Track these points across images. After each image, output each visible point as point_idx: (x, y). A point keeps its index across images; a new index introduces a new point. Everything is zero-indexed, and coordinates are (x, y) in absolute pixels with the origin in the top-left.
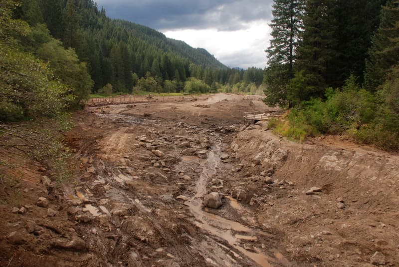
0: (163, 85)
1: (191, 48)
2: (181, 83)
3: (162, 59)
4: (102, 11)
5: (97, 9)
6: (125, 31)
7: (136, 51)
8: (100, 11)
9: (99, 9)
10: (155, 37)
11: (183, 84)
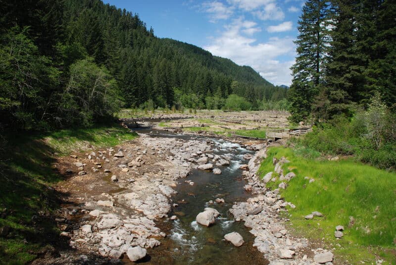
0: (204, 102)
1: (237, 66)
2: (222, 100)
3: (205, 76)
4: (151, 30)
5: (146, 29)
6: (171, 49)
7: (180, 68)
8: (149, 30)
9: (148, 29)
10: (202, 55)
11: (225, 100)
